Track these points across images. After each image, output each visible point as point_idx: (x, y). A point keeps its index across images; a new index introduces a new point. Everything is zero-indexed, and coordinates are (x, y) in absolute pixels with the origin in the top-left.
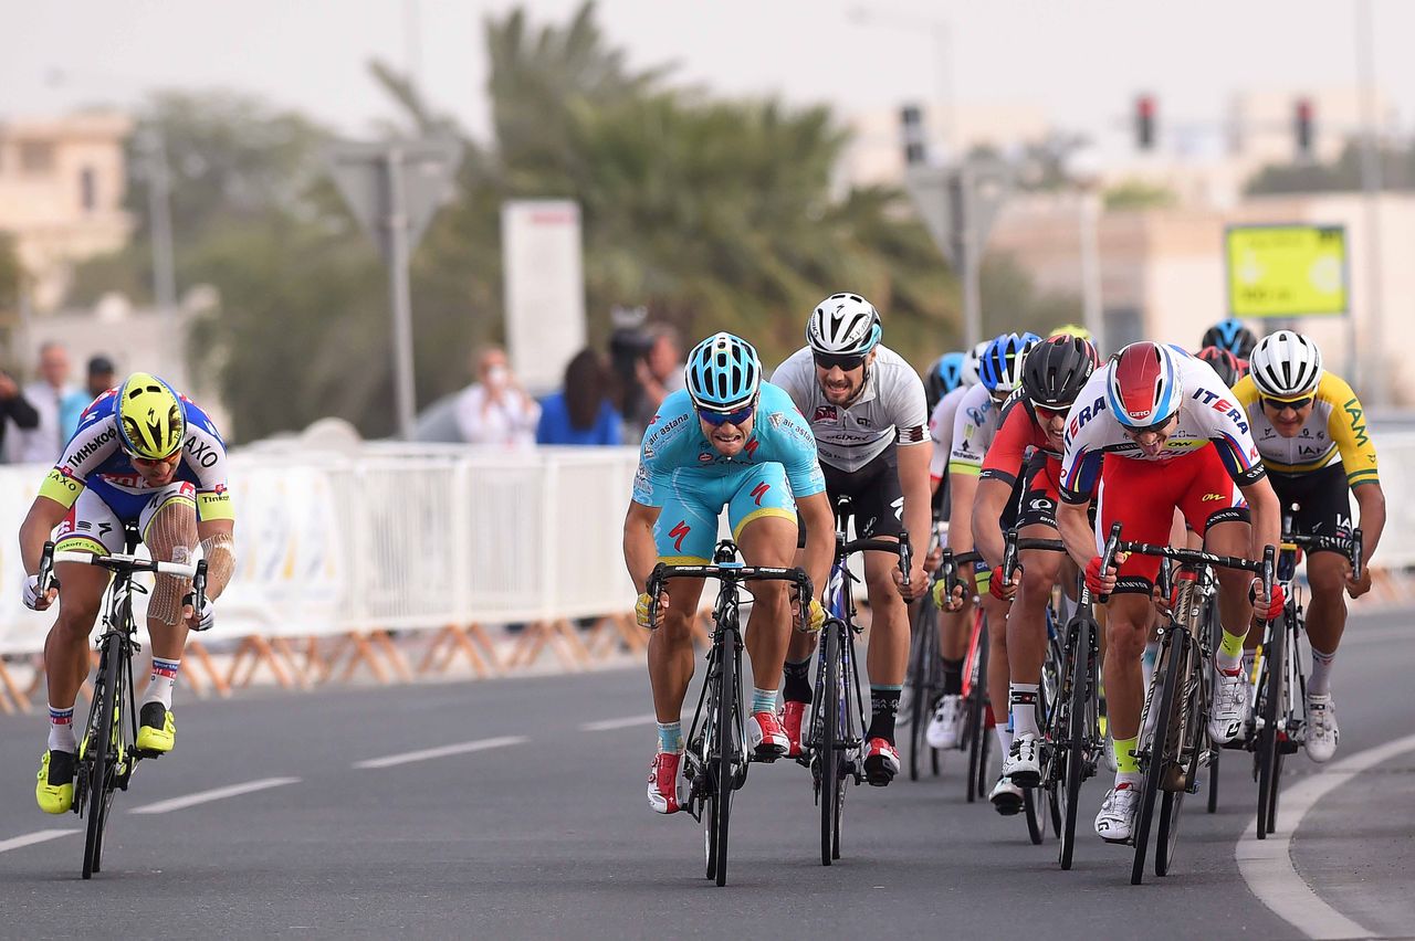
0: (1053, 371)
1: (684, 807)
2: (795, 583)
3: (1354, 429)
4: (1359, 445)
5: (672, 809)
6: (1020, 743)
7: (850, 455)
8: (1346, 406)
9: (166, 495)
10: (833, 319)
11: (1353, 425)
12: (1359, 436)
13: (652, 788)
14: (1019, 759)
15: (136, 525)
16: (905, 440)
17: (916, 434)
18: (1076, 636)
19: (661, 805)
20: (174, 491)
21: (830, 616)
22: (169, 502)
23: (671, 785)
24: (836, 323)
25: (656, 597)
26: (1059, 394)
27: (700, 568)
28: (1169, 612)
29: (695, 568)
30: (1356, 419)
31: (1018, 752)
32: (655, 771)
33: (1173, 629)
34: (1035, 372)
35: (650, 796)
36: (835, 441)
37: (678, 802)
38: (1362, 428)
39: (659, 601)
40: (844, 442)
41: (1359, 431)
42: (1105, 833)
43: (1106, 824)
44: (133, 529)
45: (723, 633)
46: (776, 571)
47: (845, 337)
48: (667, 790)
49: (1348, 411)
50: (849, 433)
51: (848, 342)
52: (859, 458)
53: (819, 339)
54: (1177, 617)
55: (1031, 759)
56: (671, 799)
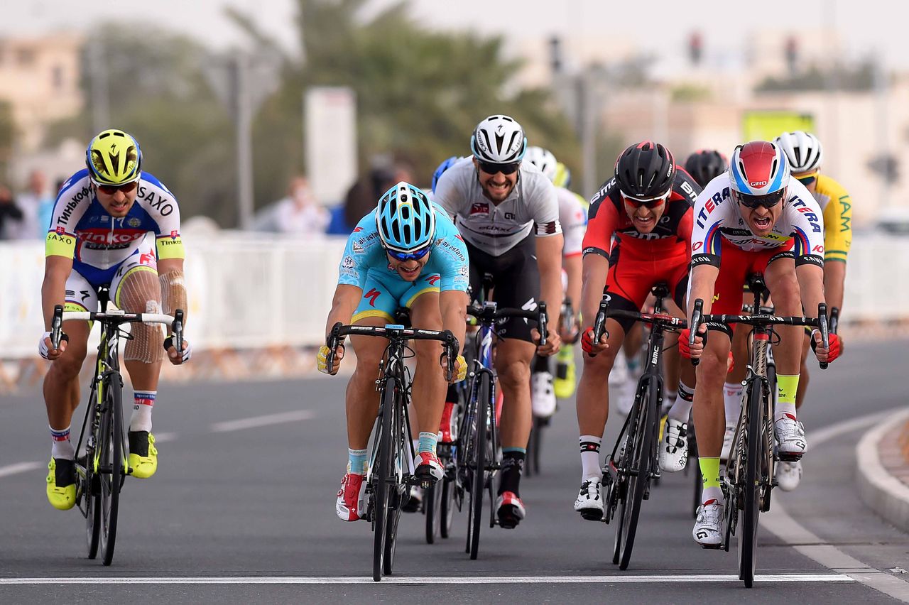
0: (642, 171)
1: (364, 517)
2: (445, 343)
3: (842, 218)
4: (842, 231)
5: (354, 517)
6: (588, 483)
7: (495, 242)
8: (840, 199)
9: (129, 266)
10: (497, 136)
11: (842, 214)
12: (844, 224)
13: (340, 501)
14: (588, 497)
15: (108, 287)
16: (542, 232)
17: (551, 228)
18: (645, 389)
19: (345, 514)
20: (135, 263)
21: (482, 367)
22: (133, 271)
23: (354, 499)
24: (500, 140)
25: (334, 350)
26: (647, 190)
27: (371, 328)
28: (749, 367)
29: (367, 328)
30: (846, 210)
31: (587, 492)
32: (343, 487)
33: (753, 380)
34: (627, 172)
35: (337, 506)
36: (486, 231)
37: (359, 513)
38: (848, 219)
39: (335, 352)
40: (492, 232)
41: (845, 220)
42: (705, 540)
43: (704, 533)
44: (105, 290)
45: (386, 381)
46: (430, 333)
47: (508, 150)
48: (351, 502)
49: (841, 203)
50: (497, 225)
51: (511, 154)
52: (502, 246)
53: (487, 152)
54: (756, 371)
55: (597, 498)
56: (354, 509)
